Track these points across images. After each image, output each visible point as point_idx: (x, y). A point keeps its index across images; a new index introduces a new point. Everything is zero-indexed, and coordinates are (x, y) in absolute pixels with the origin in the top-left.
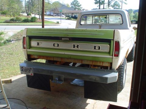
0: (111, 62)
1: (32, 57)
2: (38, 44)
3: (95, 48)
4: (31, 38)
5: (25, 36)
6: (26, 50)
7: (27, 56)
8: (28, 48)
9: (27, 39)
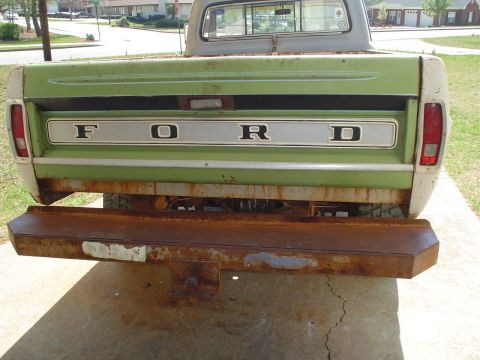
0: (406, 185)
1: (61, 187)
2: (82, 132)
3: (337, 136)
4: (45, 108)
5: (19, 101)
6: (28, 160)
7: (36, 187)
8: (37, 151)
9: (29, 115)
